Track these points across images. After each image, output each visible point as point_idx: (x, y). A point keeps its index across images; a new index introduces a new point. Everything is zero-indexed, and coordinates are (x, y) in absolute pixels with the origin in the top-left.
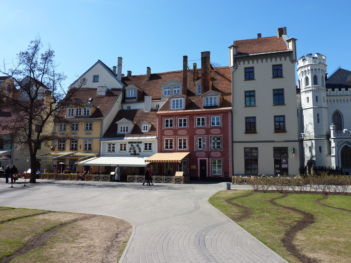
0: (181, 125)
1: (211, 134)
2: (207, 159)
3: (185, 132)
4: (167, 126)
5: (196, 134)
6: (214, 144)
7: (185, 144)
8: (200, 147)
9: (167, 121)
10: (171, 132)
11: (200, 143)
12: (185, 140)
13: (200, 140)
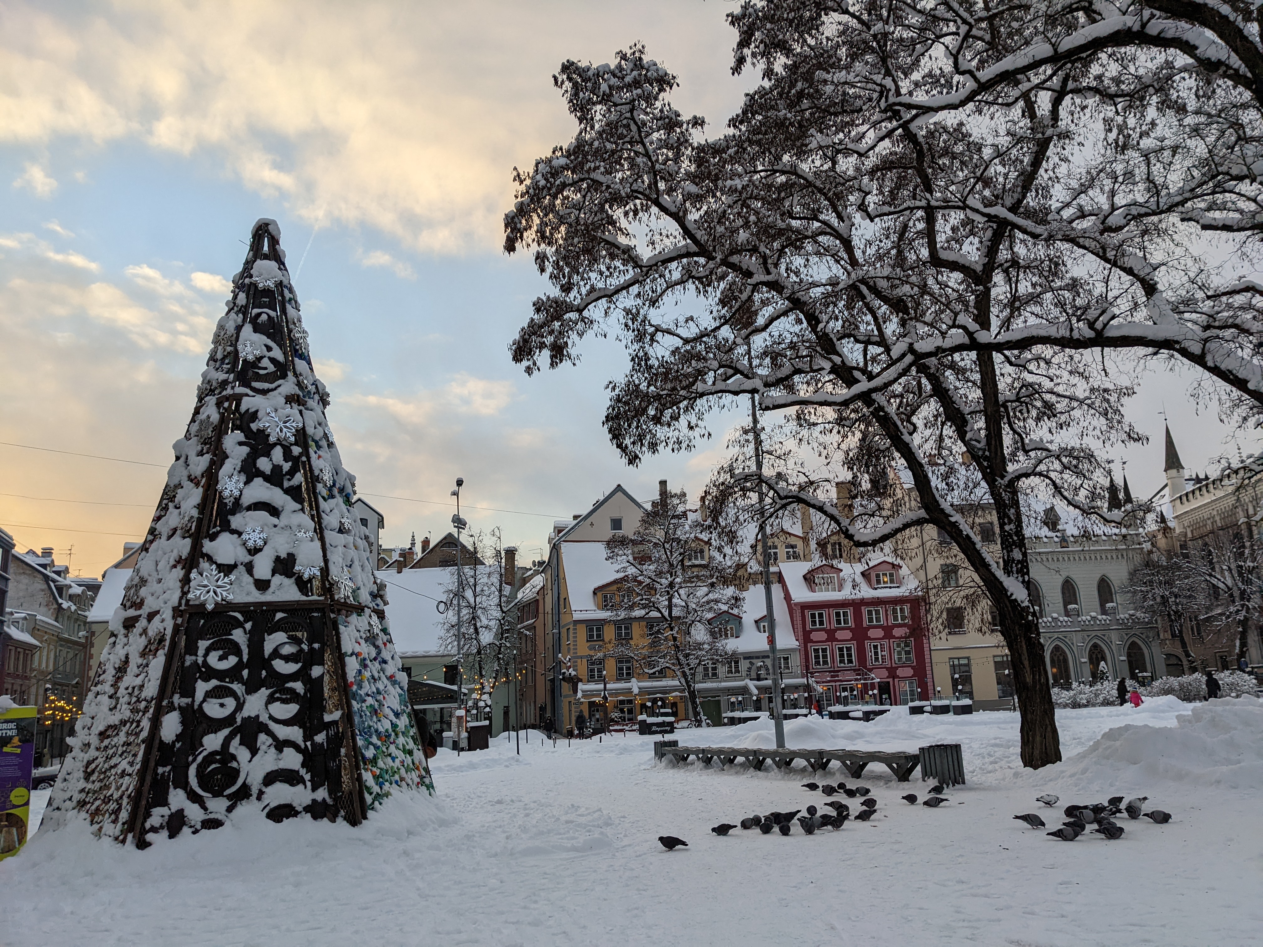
0: (839, 622)
1: (894, 637)
2: (891, 680)
3: (848, 635)
4: (814, 623)
5: (870, 639)
6: (899, 653)
7: (849, 655)
8: (877, 659)
9: (813, 616)
10: (823, 636)
11: (876, 653)
12: (849, 649)
13: (876, 647)
